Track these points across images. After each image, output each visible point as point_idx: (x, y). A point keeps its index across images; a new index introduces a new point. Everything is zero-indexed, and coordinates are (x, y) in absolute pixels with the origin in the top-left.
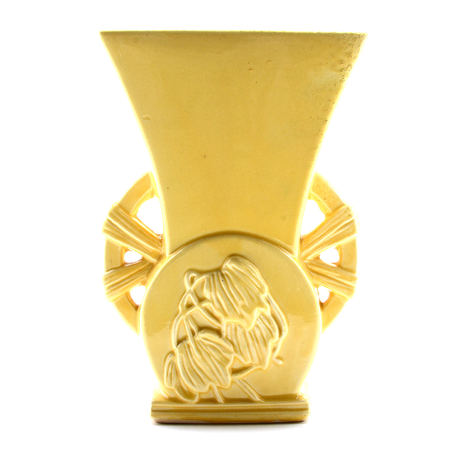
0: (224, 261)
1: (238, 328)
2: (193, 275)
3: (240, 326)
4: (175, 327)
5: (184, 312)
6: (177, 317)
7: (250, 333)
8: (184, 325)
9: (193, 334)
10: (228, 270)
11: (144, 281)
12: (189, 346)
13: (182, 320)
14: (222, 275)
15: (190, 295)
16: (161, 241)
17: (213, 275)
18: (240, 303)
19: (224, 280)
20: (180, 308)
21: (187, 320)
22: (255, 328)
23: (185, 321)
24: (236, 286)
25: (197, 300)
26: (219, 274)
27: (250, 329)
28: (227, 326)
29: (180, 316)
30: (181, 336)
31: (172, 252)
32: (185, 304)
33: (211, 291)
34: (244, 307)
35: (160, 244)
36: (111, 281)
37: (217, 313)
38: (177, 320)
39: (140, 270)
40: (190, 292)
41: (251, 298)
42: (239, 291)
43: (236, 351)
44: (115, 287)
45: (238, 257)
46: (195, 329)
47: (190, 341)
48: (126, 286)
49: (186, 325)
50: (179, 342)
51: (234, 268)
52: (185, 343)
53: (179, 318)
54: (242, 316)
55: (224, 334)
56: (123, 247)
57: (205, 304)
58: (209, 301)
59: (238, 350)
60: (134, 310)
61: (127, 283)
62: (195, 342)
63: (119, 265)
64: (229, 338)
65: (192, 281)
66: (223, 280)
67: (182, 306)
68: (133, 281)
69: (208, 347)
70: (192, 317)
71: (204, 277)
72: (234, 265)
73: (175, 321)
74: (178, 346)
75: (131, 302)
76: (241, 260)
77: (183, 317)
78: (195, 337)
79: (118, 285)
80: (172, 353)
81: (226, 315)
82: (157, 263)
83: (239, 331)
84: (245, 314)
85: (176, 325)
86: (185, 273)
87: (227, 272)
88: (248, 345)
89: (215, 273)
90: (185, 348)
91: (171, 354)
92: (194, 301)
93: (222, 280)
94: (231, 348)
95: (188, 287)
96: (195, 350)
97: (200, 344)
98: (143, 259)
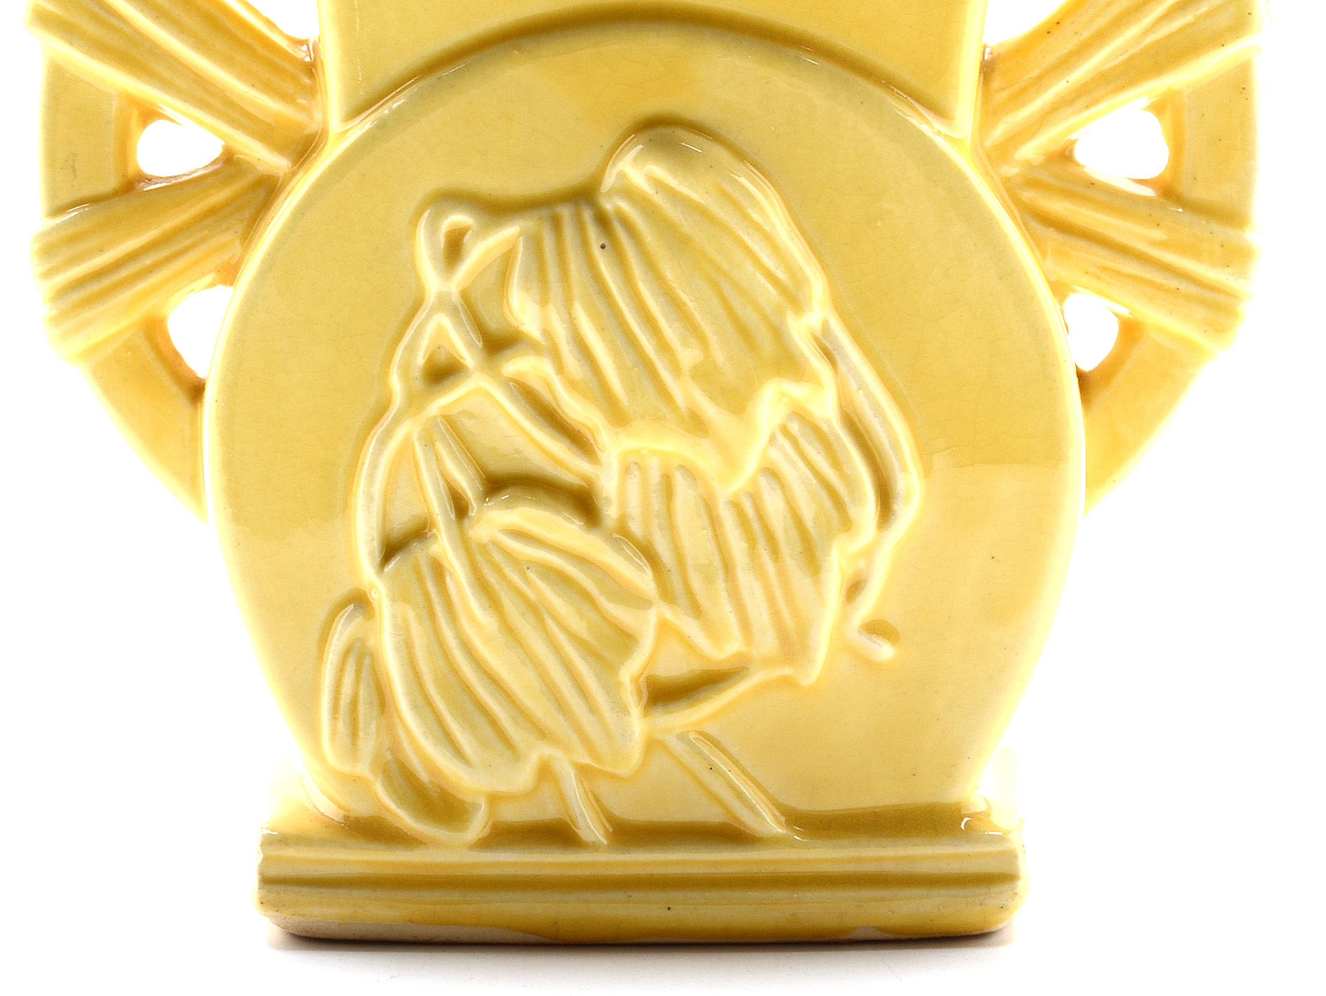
0: (613, 152)
1: (680, 481)
2: (459, 218)
3: (690, 472)
4: (371, 476)
5: (414, 403)
6: (379, 430)
7: (736, 506)
8: (417, 465)
9: (460, 509)
10: (629, 193)
11: (233, 262)
12: (438, 570)
13: (406, 446)
14: (602, 221)
15: (443, 320)
16: (311, 69)
17: (556, 223)
18: (688, 356)
19: (611, 244)
20: (396, 384)
21: (429, 443)
22: (763, 482)
23: (418, 449)
24: (669, 274)
25: (480, 345)
26: (587, 215)
27: (738, 484)
28: (626, 470)
29: (396, 421)
30: (402, 519)
31: (357, 111)
32: (420, 360)
33: (544, 301)
34: (705, 375)
35: (307, 81)
36: (72, 261)
37: (577, 410)
38: (383, 442)
39: (213, 211)
40: (443, 303)
41: (744, 332)
43: (666, 594)
44: (95, 288)
45: (680, 133)
46: (468, 485)
47: (443, 545)
48: (142, 286)
49: (423, 467)
50: (391, 549)
51: (659, 185)
52: (419, 554)
53: (389, 433)
54: (696, 425)
55: (611, 513)
56: (133, 101)
57: (518, 365)
58: (535, 348)
59: (678, 586)
60: (181, 401)
61: (150, 270)
62: (467, 547)
63: (111, 182)
64: (636, 528)
65: (454, 249)
66: (603, 247)
67: (405, 370)
68: (180, 264)
69: (532, 575)
70: (452, 426)
71: (510, 232)
72: (659, 170)
73: (372, 444)
74: (386, 570)
75: (171, 362)
76: (695, 144)
77: (408, 429)
78: (466, 522)
79: (106, 282)
80: (359, 602)
81: (618, 417)
82: (294, 174)
83: (684, 494)
84: (711, 411)
85: (374, 465)
86: (419, 213)
87: (625, 206)
88: (728, 567)
89: (565, 212)
90: (420, 579)
91: (352, 606)
92: (465, 350)
93: (601, 243)
94: (644, 580)
95: (433, 281)
96: (468, 590)
97: (491, 562)
98: (229, 162)
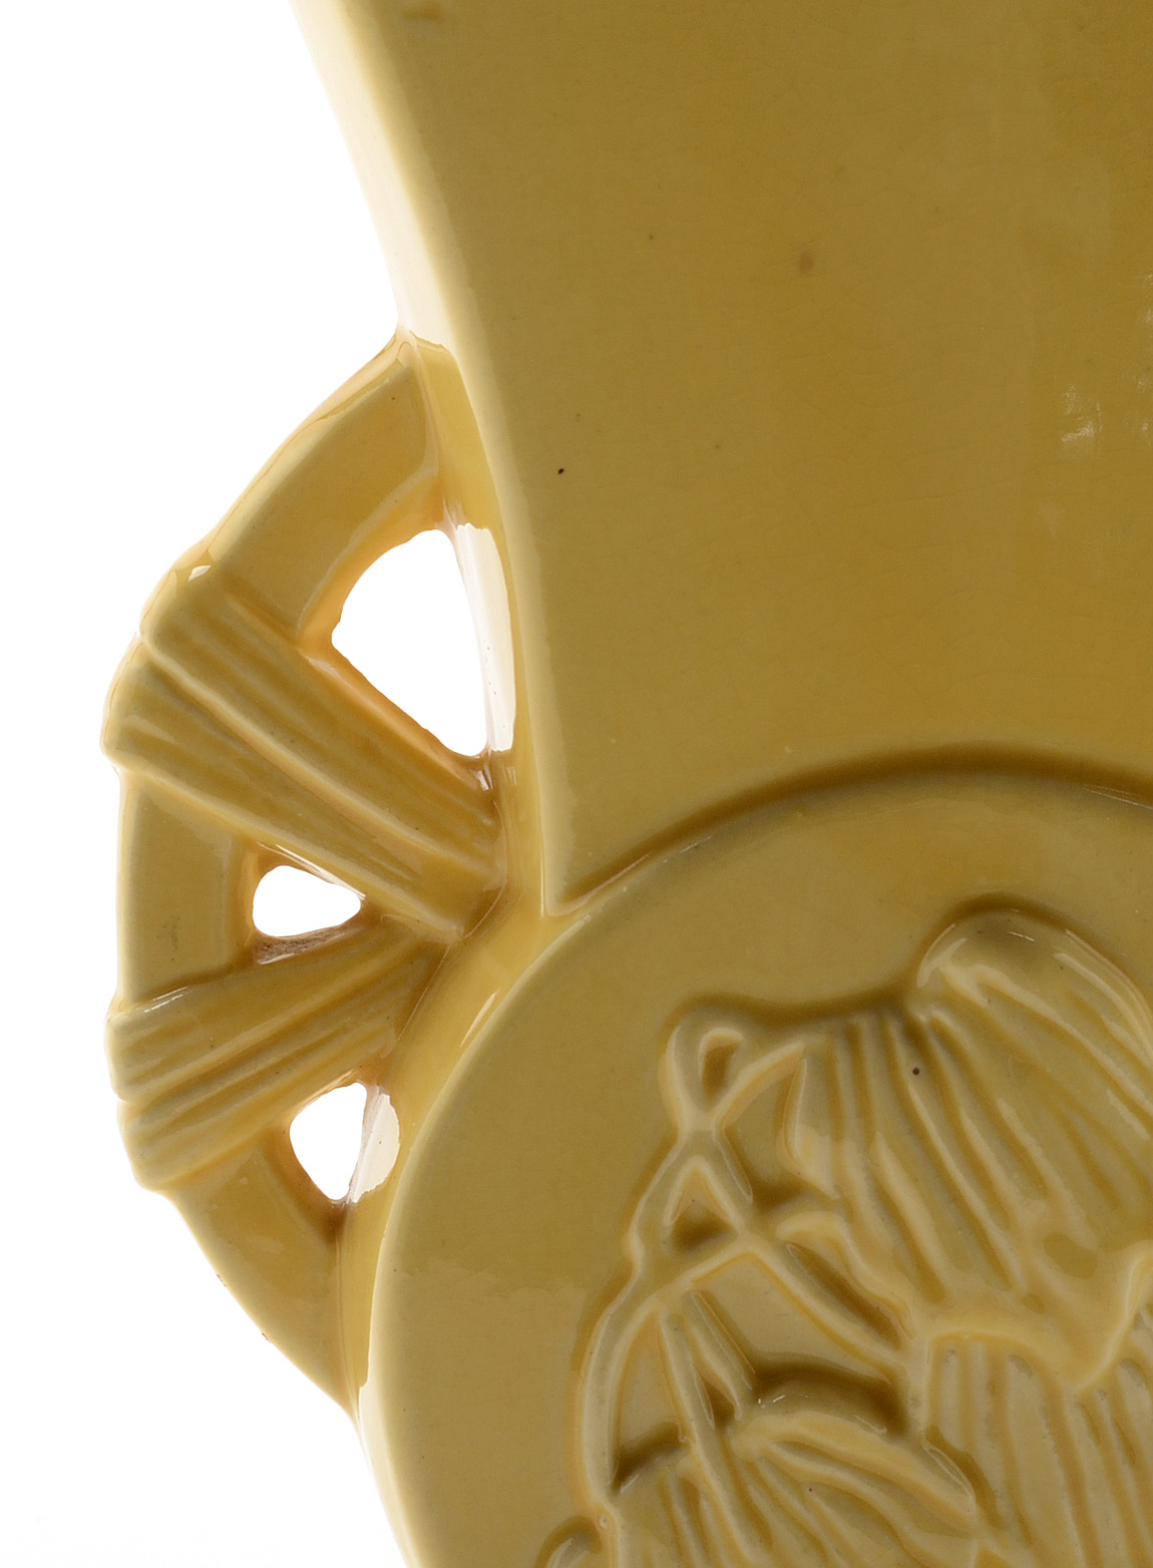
0: (926, 945)
1: (1012, 1372)
2: (724, 1032)
3: (1026, 1363)
4: (602, 1369)
5: (662, 1273)
6: (611, 1309)
7: (1086, 1407)
8: (663, 1355)
9: (721, 1413)
10: (951, 1001)
11: (383, 1056)
12: (690, 1493)
13: (650, 1326)
14: (914, 1036)
15: (702, 1167)
16: (491, 803)
17: (852, 1039)
18: (1029, 1214)
19: (926, 1069)
20: (635, 1247)
21: (678, 1325)
22: (1124, 1377)
23: (666, 1333)
24: (1006, 1109)
25: (749, 1199)
26: (894, 1030)
27: (1092, 1377)
28: (940, 1359)
29: (637, 1298)
30: (641, 1426)
31: (580, 887)
32: (668, 1220)
33: (837, 1136)
35: (487, 822)
37: (876, 1281)
38: (618, 1326)
39: (357, 991)
40: (699, 1143)
41: (1103, 1183)
42: (1026, 1139)
43: (994, 1520)
44: (200, 1097)
46: (731, 1382)
47: (698, 1458)
48: (264, 1091)
49: (672, 1357)
50: (627, 1464)
51: (991, 992)
52: (668, 1470)
53: (626, 1313)
54: (1038, 1302)
55: (920, 1417)
56: (245, 844)
57: (800, 1224)
58: (822, 1202)
60: (312, 1240)
61: (276, 1070)
63: (220, 955)
64: (953, 1436)
65: (716, 1072)
66: (916, 1072)
67: (649, 1231)
68: (314, 1061)
69: (817, 1500)
71: (793, 1049)
73: (602, 1328)
74: (624, 1489)
75: (297, 1186)
76: (1035, 935)
77: (653, 1308)
78: (729, 1430)
79: (218, 1088)
80: (582, 1533)
81: (931, 1288)
82: (467, 944)
84: (1058, 1285)
85: (606, 1356)
86: (669, 1025)
87: (945, 1018)
88: (1076, 1485)
89: (864, 1024)
90: (666, 1504)
91: (569, 1542)
92: (729, 1204)
93: (914, 1065)
94: (964, 1504)
95: (686, 1113)
96: (731, 1520)
97: (761, 1481)
98: (370, 919)
